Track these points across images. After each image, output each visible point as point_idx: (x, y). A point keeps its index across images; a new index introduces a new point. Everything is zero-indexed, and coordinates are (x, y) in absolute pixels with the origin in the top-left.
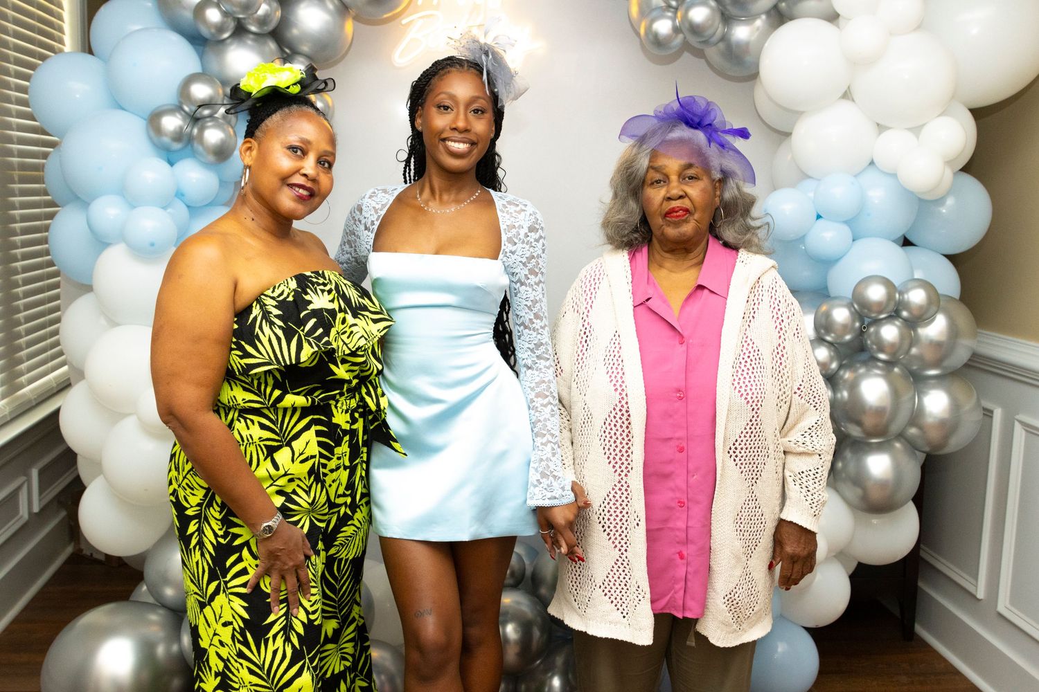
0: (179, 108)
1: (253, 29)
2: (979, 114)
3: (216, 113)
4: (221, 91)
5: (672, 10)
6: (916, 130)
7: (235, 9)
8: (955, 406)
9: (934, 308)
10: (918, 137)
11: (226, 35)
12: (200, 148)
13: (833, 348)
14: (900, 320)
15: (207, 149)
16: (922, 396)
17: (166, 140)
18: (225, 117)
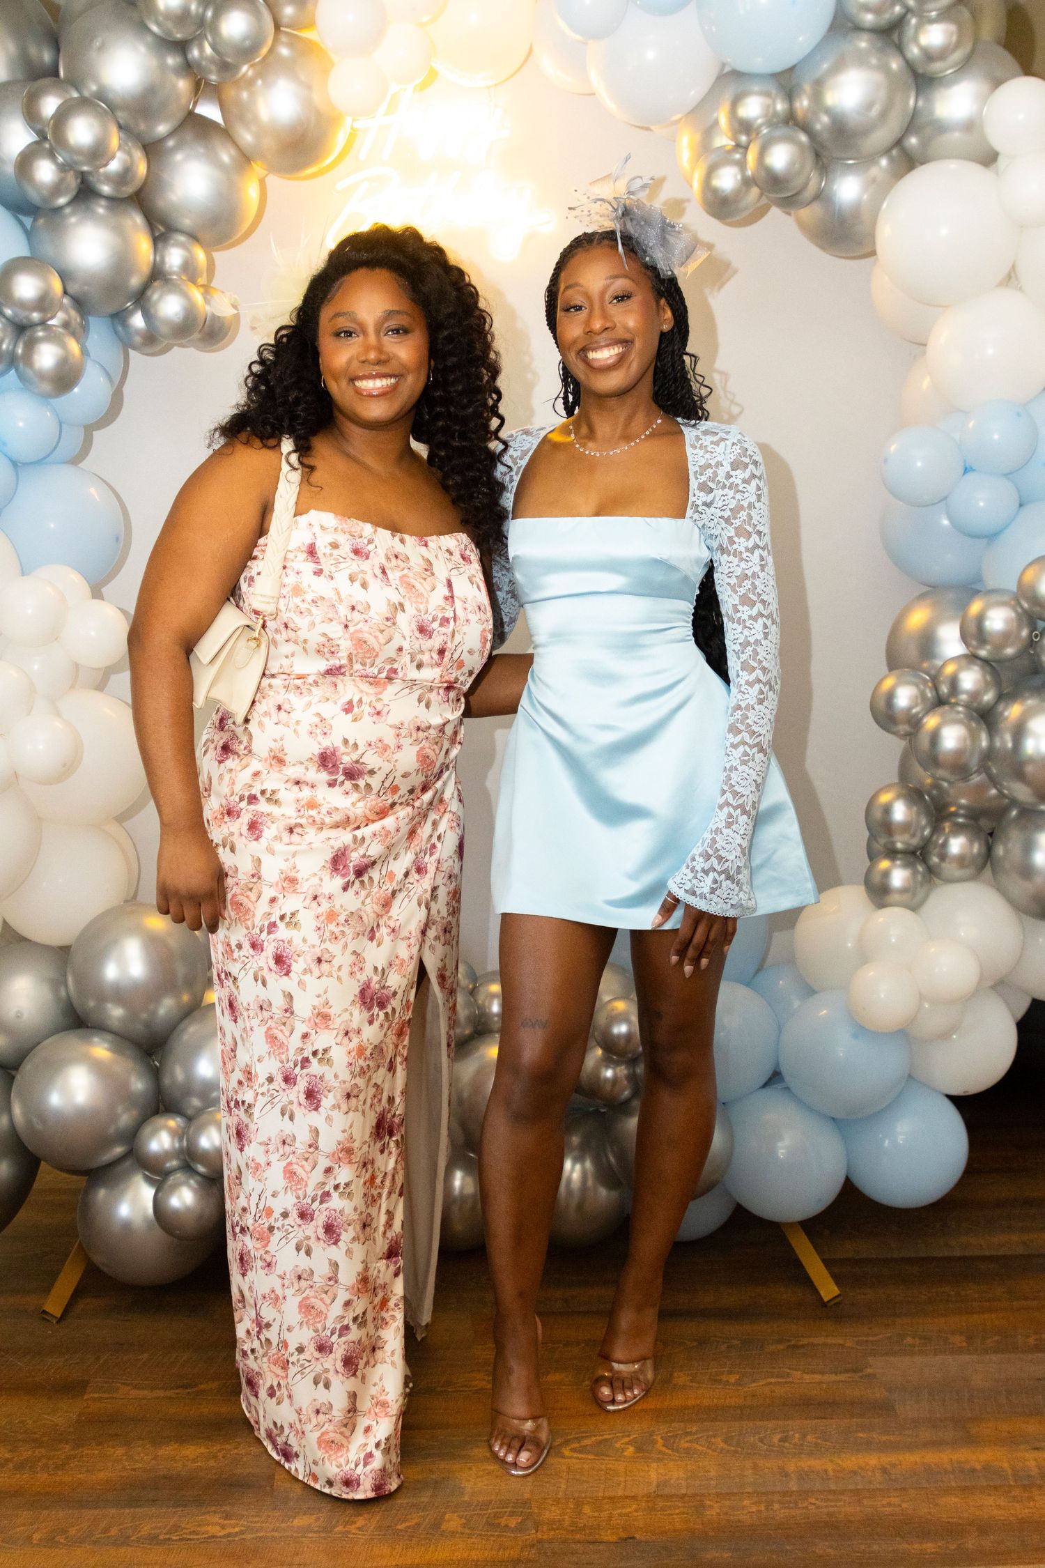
1: (105, 189)
3: (52, 318)
4: (57, 286)
7: (76, 158)
11: (62, 201)
12: (30, 373)
13: (988, 669)
15: (42, 376)
18: (66, 325)
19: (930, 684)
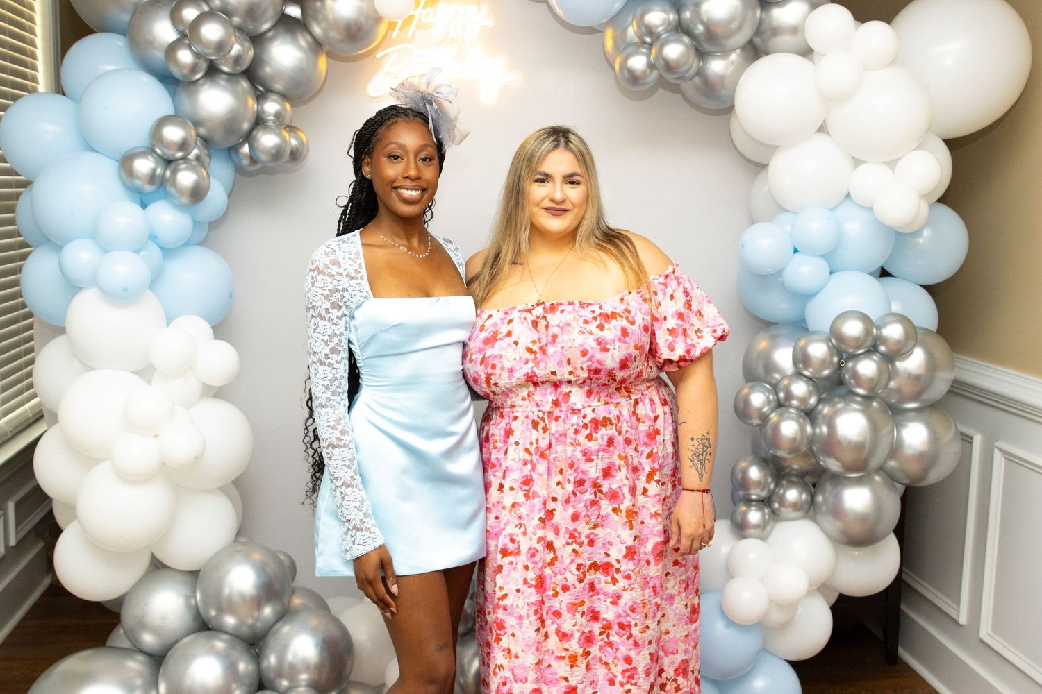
0: (151, 151)
1: (225, 69)
2: (953, 144)
3: (189, 154)
4: (193, 133)
5: (647, 46)
6: (892, 164)
7: (206, 51)
8: (935, 438)
9: (911, 342)
10: (893, 170)
11: (198, 76)
12: (173, 190)
13: (811, 383)
14: (878, 355)
15: (181, 192)
16: (900, 428)
17: (138, 182)
18: (198, 158)
19: (773, 392)
